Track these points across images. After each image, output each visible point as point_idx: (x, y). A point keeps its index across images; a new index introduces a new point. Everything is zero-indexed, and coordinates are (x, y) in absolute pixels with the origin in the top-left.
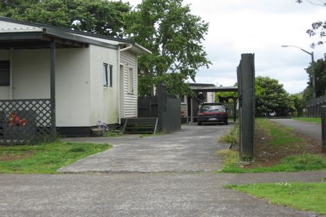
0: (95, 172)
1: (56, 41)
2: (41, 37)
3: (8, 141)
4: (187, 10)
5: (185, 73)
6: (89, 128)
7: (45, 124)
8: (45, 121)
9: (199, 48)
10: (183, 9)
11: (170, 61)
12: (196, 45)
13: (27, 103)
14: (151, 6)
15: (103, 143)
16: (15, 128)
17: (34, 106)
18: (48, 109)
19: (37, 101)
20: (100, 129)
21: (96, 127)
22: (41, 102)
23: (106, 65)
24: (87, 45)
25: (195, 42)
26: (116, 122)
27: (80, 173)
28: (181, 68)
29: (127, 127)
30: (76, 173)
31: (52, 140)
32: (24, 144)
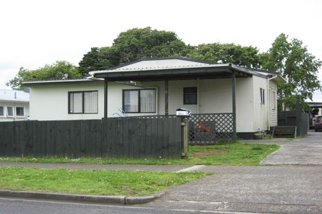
0: (288, 165)
1: (236, 73)
2: (228, 70)
3: (203, 142)
4: (305, 50)
5: (305, 95)
6: (253, 133)
7: (229, 131)
8: (229, 128)
9: (315, 78)
10: (302, 50)
11: (294, 87)
12: (312, 76)
13: (211, 116)
14: (279, 49)
15: (272, 144)
16: (203, 133)
17: (216, 118)
18: (231, 120)
19: (219, 114)
20: (260, 134)
21: (257, 132)
22: (226, 115)
23: (261, 89)
24: (251, 76)
25: (312, 73)
26: (266, 129)
27: (277, 165)
28: (302, 92)
29: (275, 133)
30: (274, 166)
31: (234, 141)
32: (214, 144)
